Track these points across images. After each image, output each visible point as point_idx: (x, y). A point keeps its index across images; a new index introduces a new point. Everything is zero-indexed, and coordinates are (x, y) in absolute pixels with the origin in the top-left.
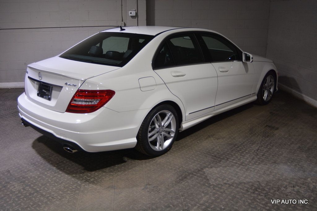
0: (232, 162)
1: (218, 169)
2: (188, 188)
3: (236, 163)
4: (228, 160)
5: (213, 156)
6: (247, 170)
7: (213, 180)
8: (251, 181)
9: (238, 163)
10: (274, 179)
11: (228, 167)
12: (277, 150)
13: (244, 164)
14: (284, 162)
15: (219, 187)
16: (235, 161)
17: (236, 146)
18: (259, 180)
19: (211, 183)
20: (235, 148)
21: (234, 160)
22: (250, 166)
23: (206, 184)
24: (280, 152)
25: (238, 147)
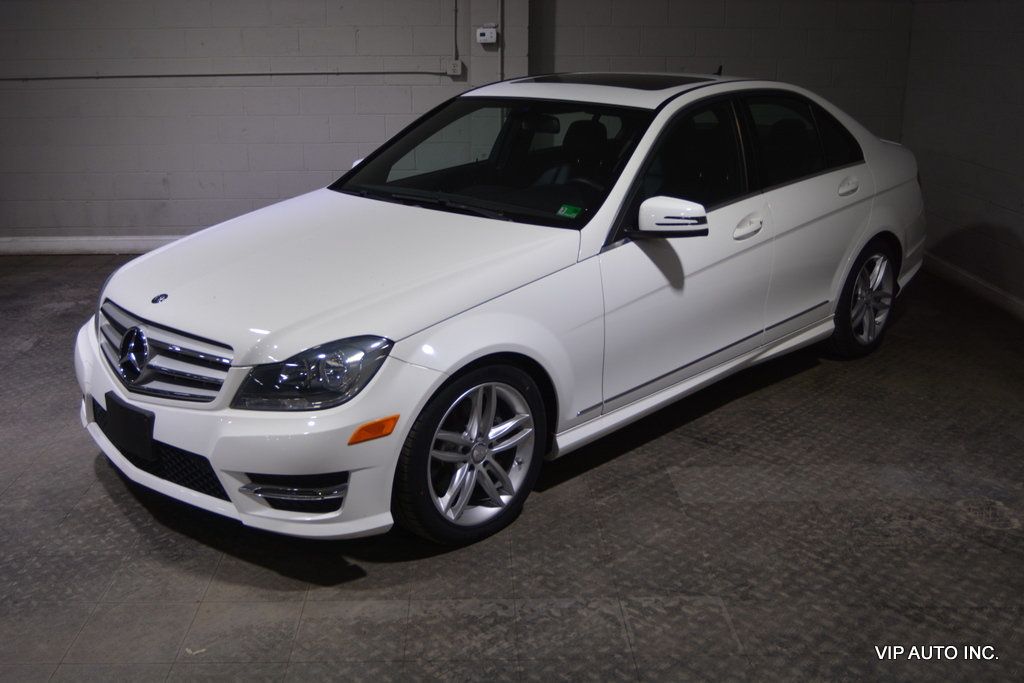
0: (750, 455)
1: (708, 470)
2: (618, 510)
3: (762, 458)
4: (739, 451)
5: (698, 438)
6: (788, 474)
7: (690, 495)
8: (795, 499)
9: (767, 457)
10: (858, 499)
11: (734, 467)
12: (887, 430)
13: (781, 461)
14: (899, 459)
15: (702, 511)
16: (757, 454)
17: (769, 418)
18: (817, 500)
19: (683, 502)
20: (764, 422)
21: (756, 450)
22: (798, 467)
23: (669, 503)
24: (894, 437)
25: (773, 421)
